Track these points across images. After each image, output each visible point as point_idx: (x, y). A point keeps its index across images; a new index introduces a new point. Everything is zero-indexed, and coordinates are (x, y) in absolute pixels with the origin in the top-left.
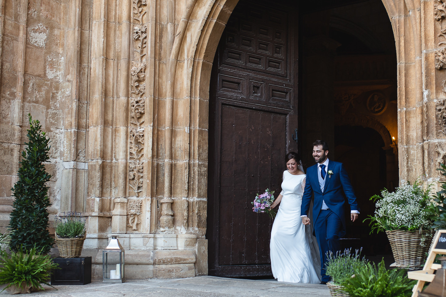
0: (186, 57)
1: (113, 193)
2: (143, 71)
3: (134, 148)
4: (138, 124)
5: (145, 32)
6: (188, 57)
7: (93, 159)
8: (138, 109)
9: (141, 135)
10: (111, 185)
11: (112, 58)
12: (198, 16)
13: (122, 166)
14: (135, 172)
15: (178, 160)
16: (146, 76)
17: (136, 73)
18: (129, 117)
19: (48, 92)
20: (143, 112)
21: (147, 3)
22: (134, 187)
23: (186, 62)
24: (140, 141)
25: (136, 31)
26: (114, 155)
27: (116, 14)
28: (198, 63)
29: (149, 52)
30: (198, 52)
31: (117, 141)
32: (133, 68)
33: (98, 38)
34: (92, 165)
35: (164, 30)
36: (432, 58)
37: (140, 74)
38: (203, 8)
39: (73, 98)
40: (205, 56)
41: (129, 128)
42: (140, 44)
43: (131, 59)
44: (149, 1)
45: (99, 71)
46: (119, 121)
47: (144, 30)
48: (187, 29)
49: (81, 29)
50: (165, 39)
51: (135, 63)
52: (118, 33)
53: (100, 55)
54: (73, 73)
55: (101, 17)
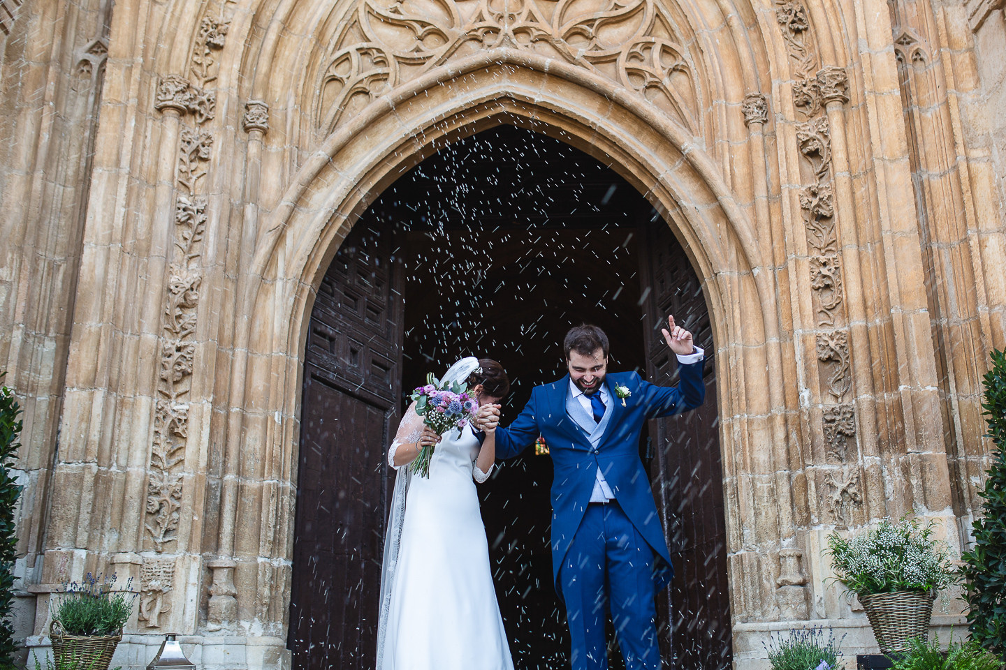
0: (280, 274)
1: (106, 542)
2: (195, 287)
3: (163, 445)
4: (174, 395)
5: (203, 212)
6: (286, 274)
7: (71, 461)
8: (179, 364)
9: (183, 418)
10: (103, 523)
11: (129, 250)
12: (311, 203)
13: (139, 481)
14: (166, 495)
15: (247, 479)
16: (200, 300)
17: (184, 290)
18: (157, 379)
20: (189, 371)
21: (212, 157)
22: (155, 529)
23: (279, 284)
24: (180, 430)
25: (183, 206)
26: (115, 456)
27: (142, 162)
28: (303, 290)
29: (211, 251)
30: (306, 269)
31: (124, 426)
32: (174, 279)
33: (105, 203)
34: (67, 475)
35: (234, 215)
36: (811, 342)
37: (190, 292)
38: (325, 190)
39: (10, 318)
40: (315, 280)
41: (156, 401)
42: (187, 233)
43: (170, 260)
44: (215, 153)
45: (106, 272)
46: (136, 386)
47: (200, 207)
48: (289, 221)
49: (45, 179)
50: (235, 231)
51: (176, 268)
52: (144, 202)
53: (111, 240)
54: (15, 265)
55: (118, 163)
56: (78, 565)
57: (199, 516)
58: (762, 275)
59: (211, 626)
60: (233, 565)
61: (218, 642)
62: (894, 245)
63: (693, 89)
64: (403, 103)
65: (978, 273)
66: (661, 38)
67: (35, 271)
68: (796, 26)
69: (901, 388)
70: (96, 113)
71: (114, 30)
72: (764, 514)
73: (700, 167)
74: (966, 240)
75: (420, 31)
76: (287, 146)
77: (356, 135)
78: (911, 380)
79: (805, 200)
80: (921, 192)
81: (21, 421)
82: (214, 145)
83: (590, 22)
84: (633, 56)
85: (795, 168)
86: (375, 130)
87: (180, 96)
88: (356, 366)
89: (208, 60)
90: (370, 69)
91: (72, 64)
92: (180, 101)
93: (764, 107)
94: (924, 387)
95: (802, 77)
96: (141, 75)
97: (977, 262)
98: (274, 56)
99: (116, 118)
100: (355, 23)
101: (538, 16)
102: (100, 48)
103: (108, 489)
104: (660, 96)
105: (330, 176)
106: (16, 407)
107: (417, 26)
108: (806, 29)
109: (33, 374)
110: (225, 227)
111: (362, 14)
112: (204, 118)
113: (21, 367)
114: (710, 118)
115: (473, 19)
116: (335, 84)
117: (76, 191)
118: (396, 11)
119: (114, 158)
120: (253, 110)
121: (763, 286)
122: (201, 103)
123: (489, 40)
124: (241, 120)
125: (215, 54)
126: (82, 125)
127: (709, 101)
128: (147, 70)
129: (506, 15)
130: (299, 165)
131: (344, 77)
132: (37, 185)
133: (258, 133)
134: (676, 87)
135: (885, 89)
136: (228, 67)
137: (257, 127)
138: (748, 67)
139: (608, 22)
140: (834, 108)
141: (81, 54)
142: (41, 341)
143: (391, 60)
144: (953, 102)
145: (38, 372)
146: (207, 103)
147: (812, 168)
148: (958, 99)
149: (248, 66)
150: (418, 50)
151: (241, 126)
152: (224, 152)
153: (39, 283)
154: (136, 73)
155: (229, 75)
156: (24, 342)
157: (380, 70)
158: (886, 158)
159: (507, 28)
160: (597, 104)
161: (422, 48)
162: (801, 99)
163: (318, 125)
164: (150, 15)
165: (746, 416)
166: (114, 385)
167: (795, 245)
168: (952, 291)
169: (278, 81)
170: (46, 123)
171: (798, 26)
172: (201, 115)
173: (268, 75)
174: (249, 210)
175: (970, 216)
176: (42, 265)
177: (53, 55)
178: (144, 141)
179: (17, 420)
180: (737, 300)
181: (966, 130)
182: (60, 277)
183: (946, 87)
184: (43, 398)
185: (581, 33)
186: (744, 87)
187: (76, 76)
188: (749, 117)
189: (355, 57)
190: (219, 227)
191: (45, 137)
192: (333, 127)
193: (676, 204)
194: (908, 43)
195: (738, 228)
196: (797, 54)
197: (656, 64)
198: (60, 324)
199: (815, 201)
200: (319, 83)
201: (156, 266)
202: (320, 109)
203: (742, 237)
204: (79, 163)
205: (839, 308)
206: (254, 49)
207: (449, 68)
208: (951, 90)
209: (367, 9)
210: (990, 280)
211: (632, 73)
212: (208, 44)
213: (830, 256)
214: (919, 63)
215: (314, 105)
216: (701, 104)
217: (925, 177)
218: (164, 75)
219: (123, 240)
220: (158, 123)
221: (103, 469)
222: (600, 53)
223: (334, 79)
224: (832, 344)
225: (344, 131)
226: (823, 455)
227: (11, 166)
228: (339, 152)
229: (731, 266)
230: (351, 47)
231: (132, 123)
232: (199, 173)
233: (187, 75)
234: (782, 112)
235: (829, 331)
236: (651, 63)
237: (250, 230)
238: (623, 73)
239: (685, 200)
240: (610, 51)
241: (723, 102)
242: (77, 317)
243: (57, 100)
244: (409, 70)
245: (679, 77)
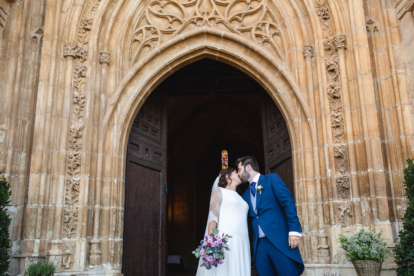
0: (116, 122)
1: (48, 235)
2: (81, 130)
3: (70, 194)
4: (74, 174)
5: (84, 98)
6: (118, 122)
7: (33, 203)
8: (75, 161)
9: (78, 183)
10: (46, 227)
11: (54, 115)
12: (127, 93)
13: (60, 210)
14: (71, 215)
15: (104, 206)
16: (83, 135)
17: (76, 131)
18: (67, 168)
20: (80, 164)
21: (87, 75)
22: (67, 229)
23: (115, 126)
24: (76, 188)
25: (76, 96)
26: (51, 200)
27: (59, 79)
28: (125, 128)
29: (87, 115)
30: (126, 120)
31: (54, 187)
32: (72, 127)
33: (44, 97)
34: (31, 209)
35: (96, 99)
36: (332, 150)
37: (79, 132)
38: (133, 87)
39: (7, 145)
40: (130, 124)
41: (66, 177)
42: (78, 107)
43: (71, 119)
44: (88, 73)
45: (45, 126)
46: (58, 171)
47: (83, 96)
48: (118, 101)
49: (20, 87)
50: (97, 106)
51: (73, 122)
52: (60, 95)
53: (46, 112)
54: (9, 123)
55: (48, 80)
56: (37, 245)
57: (85, 223)
58: (311, 121)
59: (91, 267)
60: (99, 242)
61: (94, 274)
62: (366, 111)
63: (282, 42)
64: (164, 51)
65: (401, 122)
66: (269, 21)
67: (16, 125)
68: (325, 17)
69: (369, 170)
70: (39, 59)
71: (46, 24)
72: (312, 219)
73: (286, 76)
74: (396, 107)
75: (171, 20)
76: (117, 69)
77: (145, 65)
78: (373, 167)
79: (329, 90)
80: (377, 87)
81: (11, 191)
82: (88, 70)
83: (240, 15)
84: (258, 29)
85: (325, 77)
86: (153, 62)
87: (73, 51)
88: (148, 155)
89: (84, 35)
90: (150, 36)
91: (29, 38)
92: (73, 53)
93: (312, 51)
94: (378, 170)
95: (327, 38)
96: (57, 43)
97: (400, 117)
98: (111, 32)
99: (47, 61)
100: (144, 17)
101: (219, 12)
102: (40, 31)
103: (48, 213)
104: (269, 45)
105: (135, 81)
106: (9, 185)
107: (169, 18)
108: (329, 18)
109: (17, 167)
110: (93, 104)
111: (147, 13)
112: (83, 59)
113: (12, 164)
114: (290, 54)
115: (192, 14)
116: (136, 42)
117: (33, 91)
118: (161, 12)
119: (47, 78)
120: (103, 55)
121: (312, 125)
122: (82, 53)
123: (199, 23)
124: (98, 59)
125: (87, 32)
126: (34, 63)
127: (289, 48)
128: (59, 41)
129: (206, 13)
130: (122, 77)
131: (140, 40)
132: (16, 90)
133: (105, 64)
134: (276, 42)
135: (362, 44)
136: (92, 38)
137: (105, 62)
138: (305, 33)
139: (247, 15)
140: (341, 52)
141: (33, 34)
142: (20, 153)
143: (159, 32)
144: (390, 49)
145: (19, 166)
146: (84, 53)
147: (332, 77)
148: (393, 48)
149: (101, 37)
150: (170, 28)
151: (98, 62)
152: (91, 74)
153: (18, 129)
154: (55, 42)
155: (93, 41)
156: (13, 154)
157: (155, 36)
158: (363, 73)
159: (206, 18)
160: (243, 50)
161: (172, 27)
162: (327, 47)
163: (130, 60)
164: (60, 18)
165: (305, 179)
166: (49, 171)
167: (324, 109)
168: (389, 128)
169: (113, 42)
170: (19, 64)
171: (326, 17)
172: (82, 58)
173: (109, 40)
174: (103, 97)
175: (397, 98)
176: (20, 122)
177: (22, 35)
178: (59, 70)
179: (9, 191)
180: (301, 131)
181: (395, 61)
182: (27, 126)
183: (387, 43)
184: (22, 176)
185: (236, 19)
186: (304, 42)
187: (31, 43)
188: (306, 55)
189: (144, 31)
190: (90, 105)
191: (19, 70)
192: (136, 61)
193: (276, 91)
194: (372, 24)
195: (301, 101)
196: (325, 28)
197: (267, 32)
198: (27, 146)
199: (333, 91)
200: (130, 42)
201: (65, 122)
202: (131, 53)
203: (303, 105)
204: (33, 79)
205: (343, 136)
206: (103, 29)
207: (182, 36)
208: (390, 44)
209: (149, 11)
210: (406, 124)
211: (257, 36)
212: (84, 28)
213: (339, 114)
214: (376, 32)
215: (128, 51)
216: (286, 49)
217: (378, 80)
218: (67, 42)
219: (51, 112)
220: (65, 62)
221: (46, 205)
222: (244, 28)
223: (136, 40)
224: (340, 150)
225: (140, 63)
226: (336, 197)
227: (6, 82)
228: (138, 72)
229: (298, 117)
230: (142, 27)
231: (54, 64)
232: (82, 82)
233: (76, 42)
234: (319, 53)
235: (339, 145)
236: (265, 32)
237: (103, 105)
238: (254, 36)
239: (279, 90)
240: (248, 27)
241: (295, 48)
242: (34, 144)
243: (24, 54)
244: (166, 36)
245: (277, 37)
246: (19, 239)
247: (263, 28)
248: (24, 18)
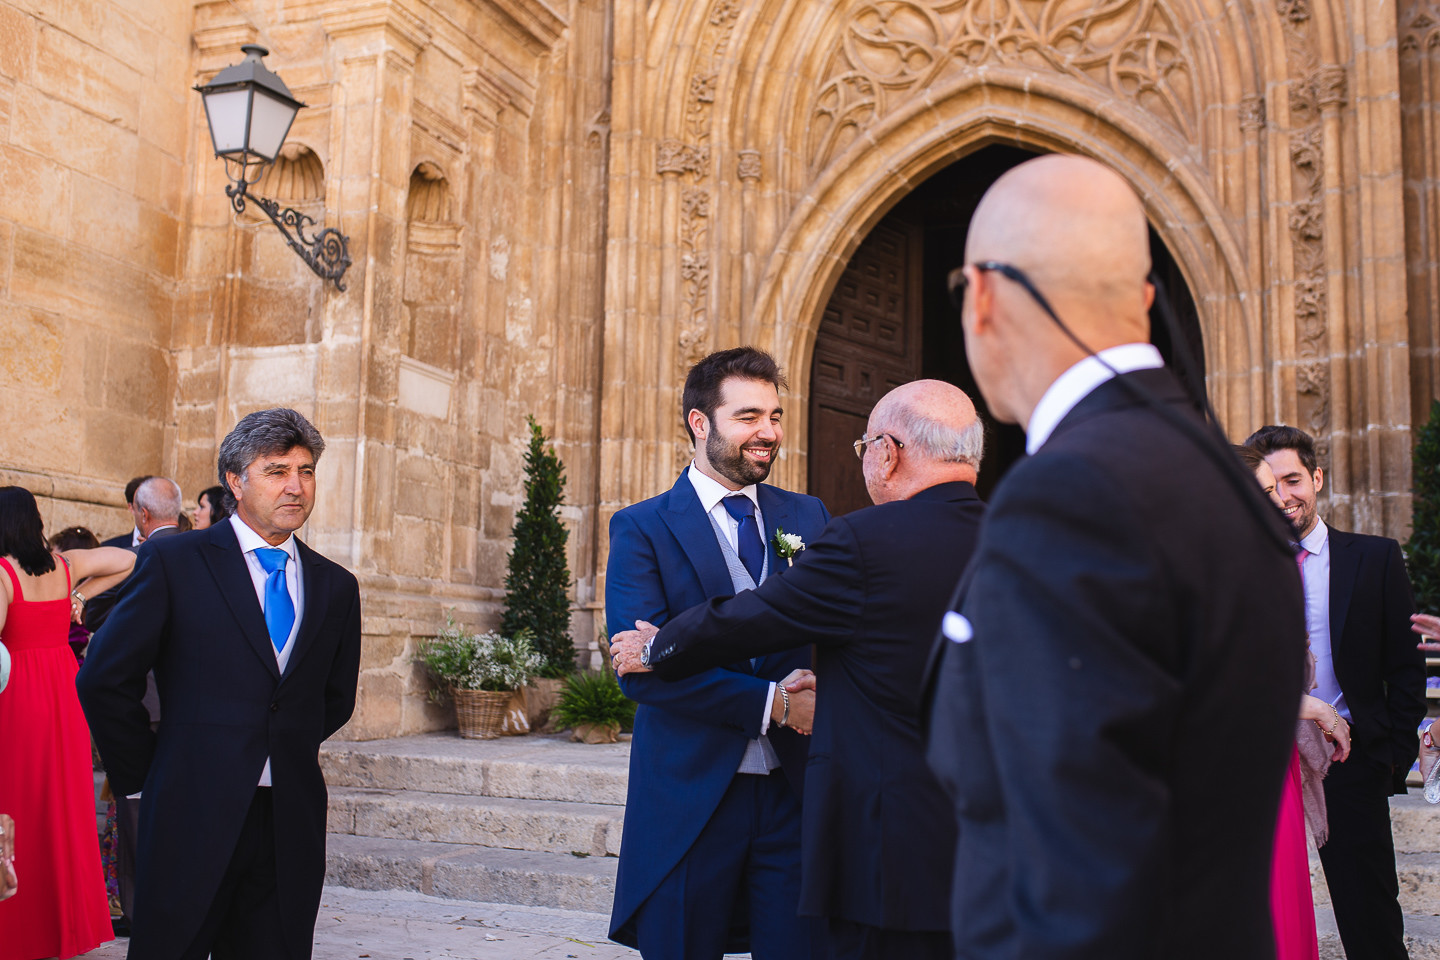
0: (779, 319)
2: (702, 339)
5: (705, 268)
6: (784, 318)
12: (804, 246)
17: (691, 344)
18: (675, 426)
19: (508, 366)
21: (710, 213)
23: (779, 328)
25: (688, 264)
27: (649, 228)
28: (801, 331)
29: (714, 305)
30: (803, 312)
31: (651, 468)
32: (684, 334)
33: (620, 272)
35: (734, 267)
36: (1291, 374)
37: (698, 345)
38: (816, 233)
39: (554, 380)
40: (813, 320)
41: (675, 444)
42: (693, 289)
43: (679, 316)
44: (712, 210)
45: (625, 336)
46: (658, 432)
47: (702, 263)
48: (784, 267)
49: (571, 250)
50: (736, 282)
51: (685, 324)
52: (654, 265)
53: (626, 306)
54: (554, 332)
55: (627, 234)
58: (1248, 301)
62: (1376, 274)
63: (1190, 88)
64: (885, 138)
66: (1160, 33)
67: (570, 335)
68: (1295, 16)
69: (1370, 427)
70: (607, 183)
71: (615, 101)
73: (1186, 185)
75: (905, 51)
76: (780, 191)
77: (841, 176)
78: (1381, 418)
79: (1293, 219)
81: (565, 477)
82: (711, 201)
83: (1079, 23)
84: (1126, 57)
85: (1286, 184)
86: (860, 168)
87: (676, 159)
88: (868, 389)
89: (701, 117)
90: (856, 100)
91: (585, 136)
92: (677, 164)
93: (1261, 111)
94: (1395, 425)
95: (1301, 75)
96: (641, 146)
98: (763, 99)
99: (622, 190)
100: (842, 50)
101: (1025, 22)
102: (605, 119)
104: (1155, 100)
105: (820, 218)
106: (561, 463)
107: (901, 47)
108: (1308, 18)
109: (577, 425)
110: (725, 281)
111: (846, 40)
112: (701, 175)
113: (566, 419)
114: (1206, 122)
115: (957, 33)
116: (825, 118)
117: (598, 258)
118: (880, 33)
119: (623, 228)
120: (746, 160)
121: (1249, 312)
122: (697, 162)
123: (975, 55)
124: (735, 169)
125: (707, 109)
126: (597, 194)
127: (1206, 104)
128: (645, 139)
129: (992, 24)
130: (793, 209)
131: (832, 110)
132: (565, 259)
133: (752, 182)
134: (1172, 88)
135: (1382, 92)
136: (719, 121)
137: (751, 177)
139: (1097, 20)
140: (1329, 114)
141: (591, 127)
142: (580, 396)
143: (876, 88)
145: (580, 422)
146: (702, 161)
147: (1304, 182)
149: (739, 115)
150: (903, 74)
151: (736, 176)
152: (720, 209)
153: (574, 344)
154: (636, 145)
155: (720, 130)
156: (567, 398)
157: (866, 100)
158: (1376, 173)
159: (992, 40)
160: (1081, 120)
161: (907, 71)
162: (1297, 102)
163: (810, 163)
164: (644, 84)
166: (640, 433)
167: (1279, 270)
169: (768, 123)
170: (567, 200)
171: (1298, 15)
172: (698, 173)
173: (758, 122)
174: (748, 259)
176: (576, 329)
177: (567, 135)
178: (649, 207)
179: (561, 476)
180: (1223, 325)
182: (591, 337)
184: (586, 445)
185: (1072, 36)
186: (1242, 88)
187: (588, 147)
188: (1245, 123)
189: (842, 88)
190: (720, 282)
191: (567, 214)
192: (824, 165)
193: (1163, 224)
194: (1427, 25)
195: (1225, 250)
196: (1297, 47)
197: (1150, 66)
198: (593, 380)
199: (1303, 221)
200: (808, 120)
201: (668, 325)
202: (811, 147)
203: (1229, 260)
204: (597, 230)
205: (1322, 337)
206: (743, 96)
207: (928, 98)
209: (853, 34)
211: (1124, 77)
212: (700, 101)
213: (1319, 281)
215: (805, 143)
216: (1199, 106)
218: (662, 140)
220: (660, 188)
222: (1089, 58)
223: (822, 113)
224: (1311, 377)
225: (830, 175)
227: (543, 244)
229: (1218, 290)
230: (837, 79)
231: (636, 195)
232: (699, 229)
233: (682, 137)
234: (1276, 118)
235: (1310, 362)
236: (1145, 64)
237: (750, 279)
238: (1114, 79)
239: (1172, 220)
240: (1101, 54)
241: (1219, 105)
242: (605, 377)
243: (574, 177)
244: (894, 96)
245: (1178, 77)
246: (589, 573)
247: (1140, 53)
248: (570, 94)
